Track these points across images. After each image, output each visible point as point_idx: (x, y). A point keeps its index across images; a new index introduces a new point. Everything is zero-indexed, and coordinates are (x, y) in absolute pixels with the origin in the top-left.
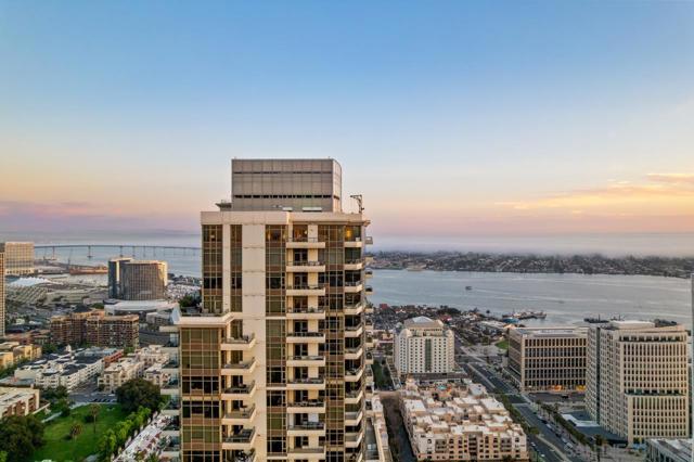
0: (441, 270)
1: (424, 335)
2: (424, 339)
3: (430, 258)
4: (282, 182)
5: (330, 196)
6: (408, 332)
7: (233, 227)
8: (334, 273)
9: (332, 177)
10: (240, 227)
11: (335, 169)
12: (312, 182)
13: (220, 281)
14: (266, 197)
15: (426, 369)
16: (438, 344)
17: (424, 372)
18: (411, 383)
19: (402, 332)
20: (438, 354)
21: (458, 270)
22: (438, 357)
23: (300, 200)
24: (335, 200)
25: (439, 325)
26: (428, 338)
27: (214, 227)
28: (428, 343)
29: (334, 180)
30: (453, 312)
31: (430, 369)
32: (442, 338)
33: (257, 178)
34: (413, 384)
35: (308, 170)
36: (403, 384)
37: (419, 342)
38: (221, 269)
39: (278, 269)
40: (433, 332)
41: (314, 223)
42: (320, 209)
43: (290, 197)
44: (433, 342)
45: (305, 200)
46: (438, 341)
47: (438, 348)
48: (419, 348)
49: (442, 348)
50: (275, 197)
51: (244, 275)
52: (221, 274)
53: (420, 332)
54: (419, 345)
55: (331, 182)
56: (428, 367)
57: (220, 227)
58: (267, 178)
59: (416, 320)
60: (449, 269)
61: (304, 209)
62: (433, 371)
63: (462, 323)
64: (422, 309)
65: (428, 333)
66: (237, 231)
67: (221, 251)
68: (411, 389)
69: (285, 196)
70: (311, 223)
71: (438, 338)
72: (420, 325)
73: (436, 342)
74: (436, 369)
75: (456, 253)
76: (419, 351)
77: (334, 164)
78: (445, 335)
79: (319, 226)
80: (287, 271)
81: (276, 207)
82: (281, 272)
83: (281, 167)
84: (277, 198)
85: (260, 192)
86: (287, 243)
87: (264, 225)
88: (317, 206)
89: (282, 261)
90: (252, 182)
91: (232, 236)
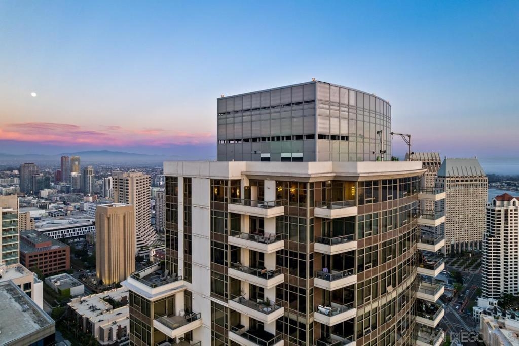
4: (261, 120)
7: (185, 179)
9: (315, 109)
10: (190, 179)
12: (292, 118)
27: (172, 178)
33: (238, 118)
39: (221, 238)
42: (300, 155)
51: (193, 238)
55: (314, 115)
57: (176, 178)
58: (246, 117)
66: (188, 181)
70: (271, 177)
80: (229, 243)
81: (254, 152)
82: (224, 243)
83: (259, 102)
84: (257, 141)
85: (241, 134)
86: (229, 205)
87: (209, 180)
88: (298, 152)
89: (224, 229)
90: (234, 123)
91: (185, 190)
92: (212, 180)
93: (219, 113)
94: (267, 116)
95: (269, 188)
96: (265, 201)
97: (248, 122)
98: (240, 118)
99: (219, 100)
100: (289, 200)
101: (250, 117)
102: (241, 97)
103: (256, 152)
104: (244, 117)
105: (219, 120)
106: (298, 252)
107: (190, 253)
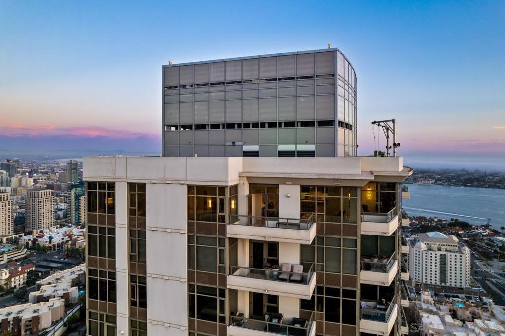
0: (450, 185)
1: (439, 250)
2: (439, 253)
3: (438, 174)
4: (242, 99)
5: (329, 123)
6: (423, 246)
7: (132, 186)
8: (336, 292)
9: (334, 86)
10: (142, 187)
11: (341, 68)
12: (296, 96)
13: (113, 286)
14: (215, 126)
15: (441, 282)
16: (453, 260)
17: (438, 283)
18: (426, 295)
19: (417, 244)
20: (453, 269)
21: (465, 186)
22: (453, 272)
23: (273, 130)
24: (341, 131)
25: (454, 242)
26: (443, 253)
27: (102, 185)
28: (443, 258)
29: (340, 90)
30: (465, 226)
31: (445, 282)
32: (458, 255)
33: (202, 94)
34: (429, 298)
35: (289, 73)
36: (418, 293)
37: (434, 256)
38: (113, 265)
39: (212, 279)
40: (448, 248)
41: (293, 181)
42: (311, 148)
43: (255, 125)
44: (448, 258)
45: (284, 131)
46: (453, 257)
47: (453, 263)
48: (433, 261)
49: (458, 263)
50: (231, 126)
51: (149, 281)
52: (113, 275)
53: (435, 247)
54: (433, 258)
55: (334, 94)
56: (443, 279)
57: (112, 186)
58: (216, 93)
59: (430, 234)
60: (456, 185)
61: (282, 148)
62: (448, 285)
63: (475, 237)
64: (433, 220)
65: (443, 248)
66: (138, 192)
67: (112, 231)
68: (426, 302)
69: (247, 125)
70: (285, 180)
71: (453, 254)
72: (434, 240)
73: (451, 257)
74: (451, 282)
75: (463, 170)
76: (433, 264)
77: (340, 58)
78: (460, 252)
79: (304, 189)
80: (228, 287)
81: (231, 144)
82: (218, 287)
83: (240, 73)
84: (234, 128)
85: (206, 118)
86: (228, 227)
87: (186, 186)
88: (307, 143)
89: (218, 264)
90: (193, 102)
91: (132, 203)
92: (190, 188)
93: (166, 87)
94: (255, 93)
95: (289, 197)
96: (280, 217)
97: (219, 100)
98: (207, 95)
99: (165, 68)
100: (325, 214)
101: (223, 93)
102: (208, 65)
103: (234, 143)
104: (211, 94)
105: (166, 97)
106: (342, 287)
107: (144, 304)
